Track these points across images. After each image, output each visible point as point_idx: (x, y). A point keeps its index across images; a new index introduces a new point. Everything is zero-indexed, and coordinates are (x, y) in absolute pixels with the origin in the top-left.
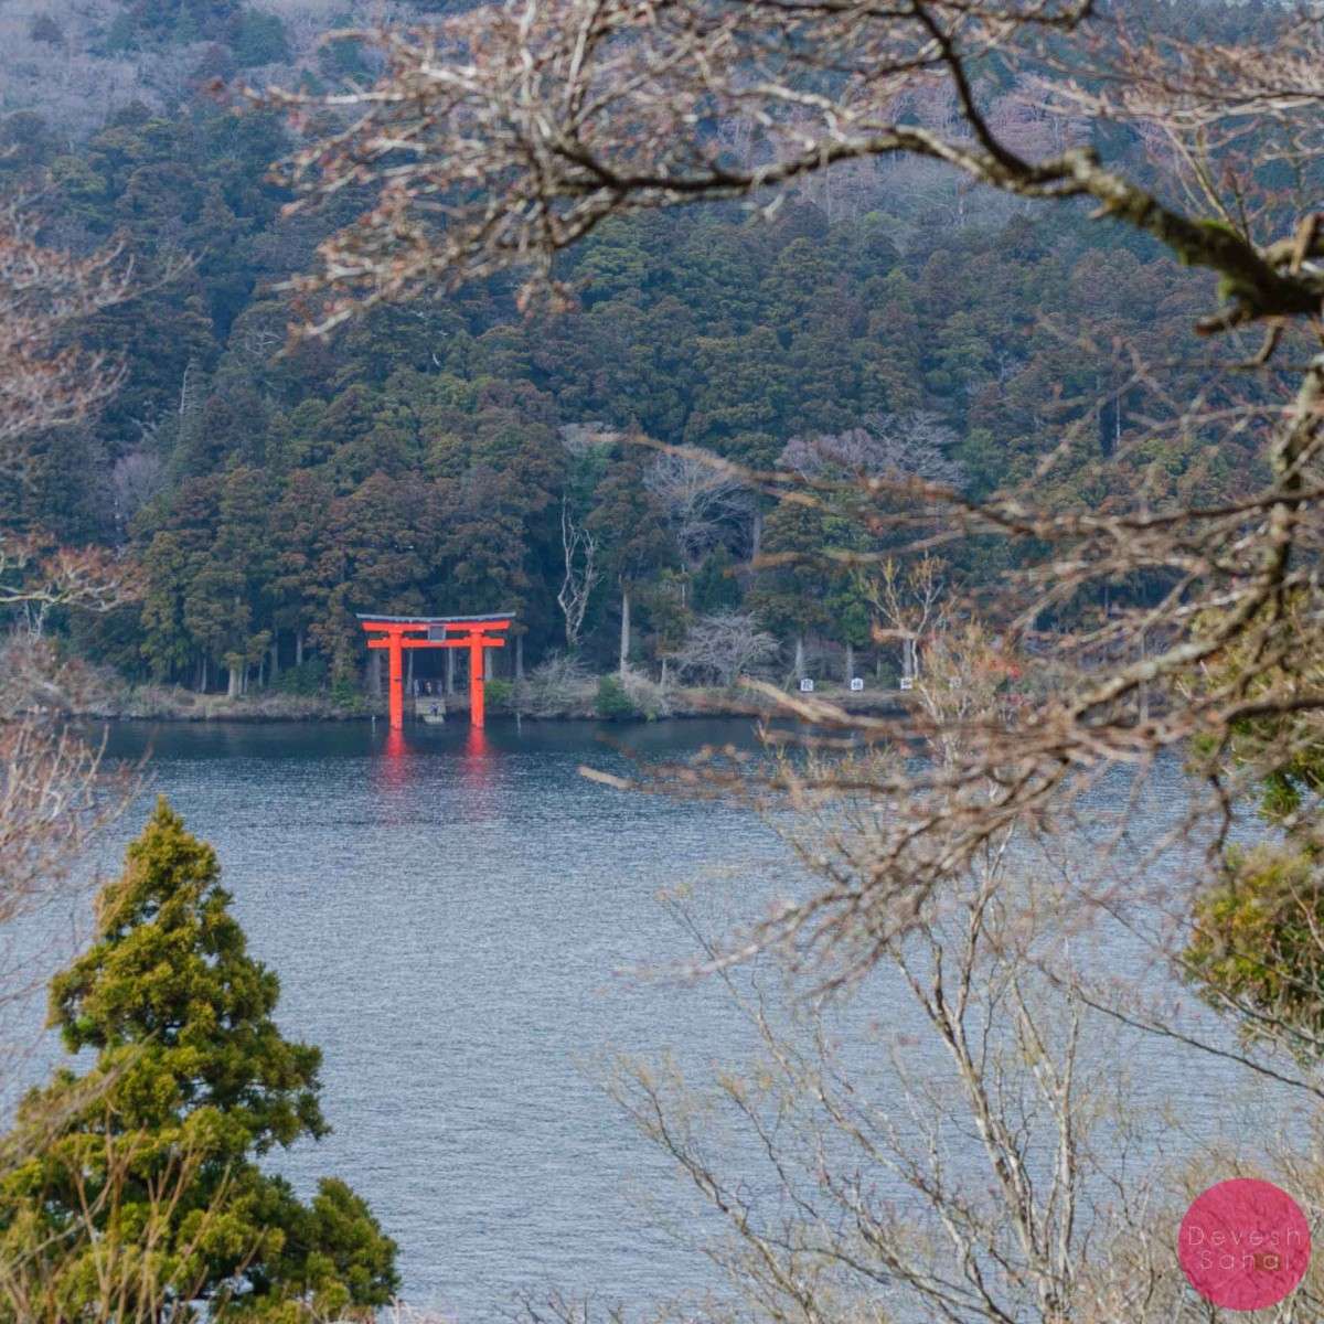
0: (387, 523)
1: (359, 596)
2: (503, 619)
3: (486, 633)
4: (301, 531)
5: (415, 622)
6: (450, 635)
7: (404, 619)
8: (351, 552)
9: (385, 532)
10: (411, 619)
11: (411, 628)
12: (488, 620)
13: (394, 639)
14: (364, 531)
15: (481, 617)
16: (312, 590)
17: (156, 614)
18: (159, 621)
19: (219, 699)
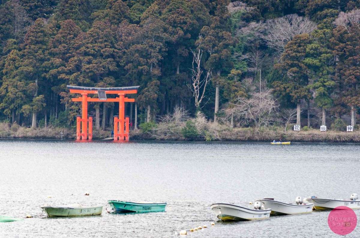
0: (99, 44)
1: (82, 78)
2: (134, 89)
3: (126, 96)
4: (61, 48)
5: (93, 90)
6: (109, 96)
7: (87, 88)
8: (81, 58)
9: (97, 49)
10: (91, 88)
11: (91, 92)
12: (126, 89)
13: (84, 97)
14: (88, 48)
15: (123, 88)
16: (63, 76)
17: (7, 88)
18: (7, 92)
19: (28, 129)
